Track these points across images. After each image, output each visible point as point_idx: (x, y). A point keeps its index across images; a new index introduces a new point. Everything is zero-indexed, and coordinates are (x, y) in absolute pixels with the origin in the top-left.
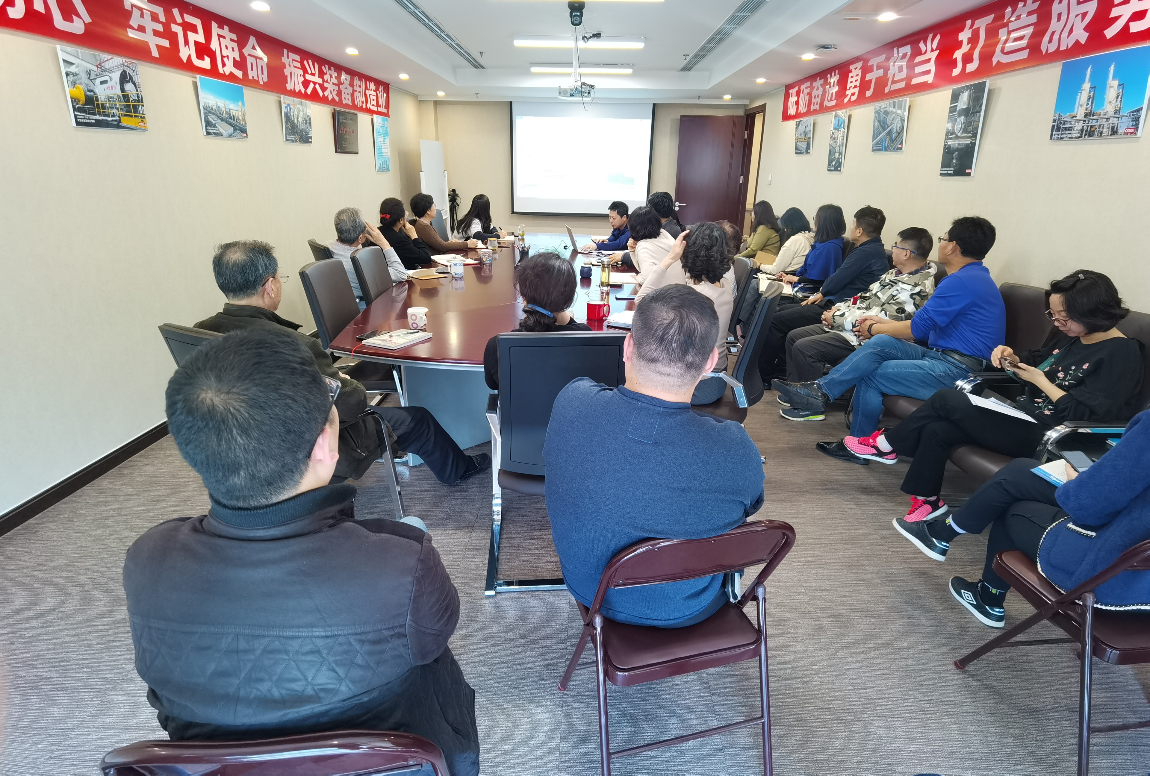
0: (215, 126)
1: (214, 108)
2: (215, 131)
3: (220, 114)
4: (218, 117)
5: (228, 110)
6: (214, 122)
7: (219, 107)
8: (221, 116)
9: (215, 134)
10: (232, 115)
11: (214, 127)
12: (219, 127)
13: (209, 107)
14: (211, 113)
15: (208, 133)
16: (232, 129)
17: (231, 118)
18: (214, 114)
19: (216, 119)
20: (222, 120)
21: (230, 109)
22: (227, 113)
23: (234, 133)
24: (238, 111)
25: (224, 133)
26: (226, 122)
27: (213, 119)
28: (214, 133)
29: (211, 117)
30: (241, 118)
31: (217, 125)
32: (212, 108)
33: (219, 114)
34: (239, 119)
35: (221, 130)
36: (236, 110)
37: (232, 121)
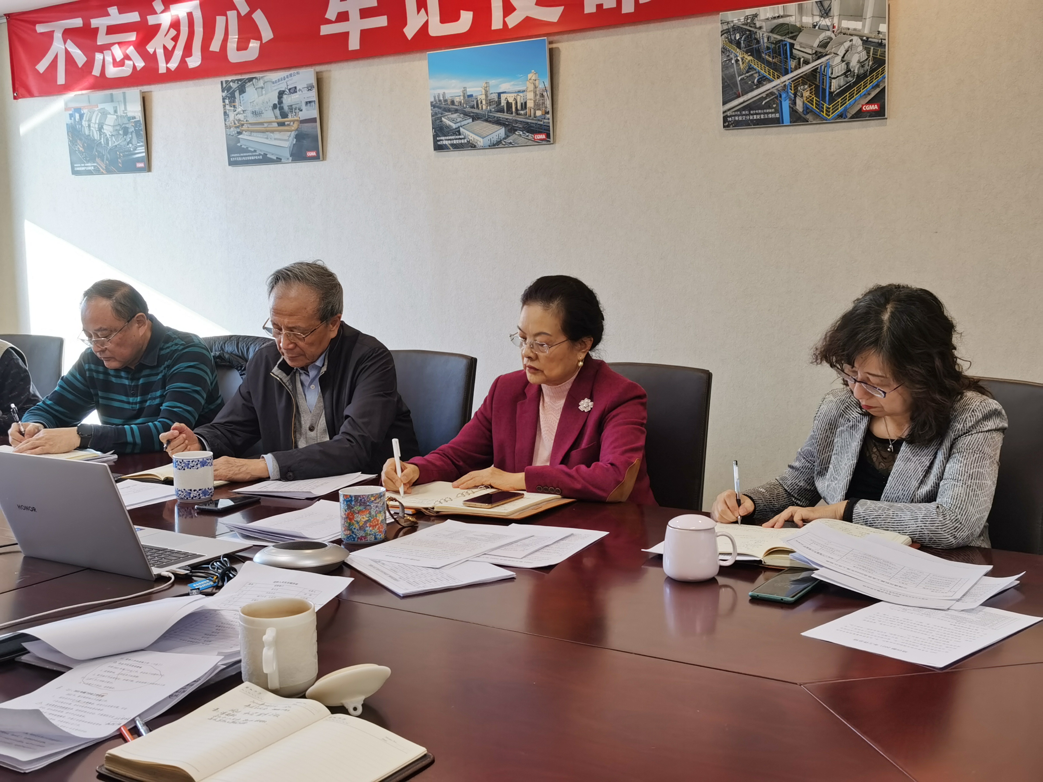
0: (457, 132)
1: (457, 100)
2: (455, 142)
3: (473, 107)
4: (466, 114)
5: (495, 97)
6: (454, 126)
7: (471, 96)
8: (475, 111)
9: (457, 147)
10: (503, 103)
11: (454, 134)
12: (467, 133)
13: (446, 101)
14: (449, 110)
15: (438, 147)
16: (501, 131)
17: (502, 111)
18: (456, 111)
19: (459, 120)
20: (475, 118)
21: (499, 94)
22: (490, 103)
23: (507, 136)
24: (524, 91)
25: (480, 142)
26: (486, 121)
27: (453, 120)
28: (452, 145)
29: (448, 119)
30: (530, 104)
31: (461, 129)
32: (453, 102)
33: (468, 109)
34: (524, 106)
35: (472, 137)
36: (519, 92)
37: (505, 116)
